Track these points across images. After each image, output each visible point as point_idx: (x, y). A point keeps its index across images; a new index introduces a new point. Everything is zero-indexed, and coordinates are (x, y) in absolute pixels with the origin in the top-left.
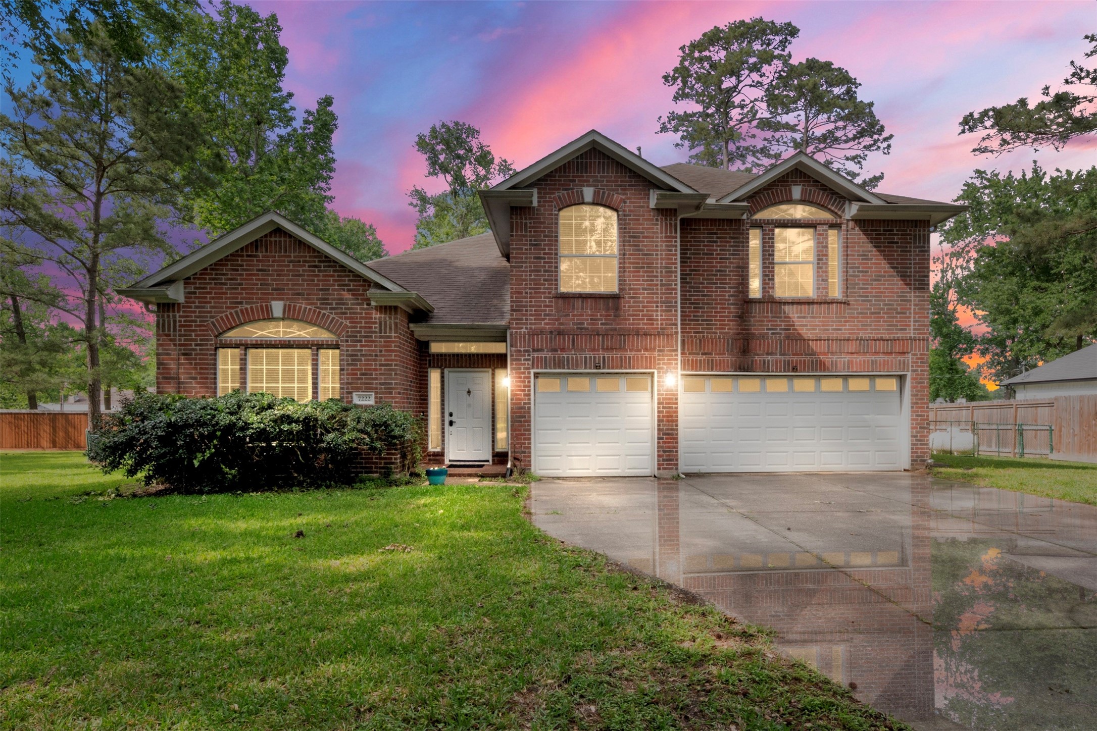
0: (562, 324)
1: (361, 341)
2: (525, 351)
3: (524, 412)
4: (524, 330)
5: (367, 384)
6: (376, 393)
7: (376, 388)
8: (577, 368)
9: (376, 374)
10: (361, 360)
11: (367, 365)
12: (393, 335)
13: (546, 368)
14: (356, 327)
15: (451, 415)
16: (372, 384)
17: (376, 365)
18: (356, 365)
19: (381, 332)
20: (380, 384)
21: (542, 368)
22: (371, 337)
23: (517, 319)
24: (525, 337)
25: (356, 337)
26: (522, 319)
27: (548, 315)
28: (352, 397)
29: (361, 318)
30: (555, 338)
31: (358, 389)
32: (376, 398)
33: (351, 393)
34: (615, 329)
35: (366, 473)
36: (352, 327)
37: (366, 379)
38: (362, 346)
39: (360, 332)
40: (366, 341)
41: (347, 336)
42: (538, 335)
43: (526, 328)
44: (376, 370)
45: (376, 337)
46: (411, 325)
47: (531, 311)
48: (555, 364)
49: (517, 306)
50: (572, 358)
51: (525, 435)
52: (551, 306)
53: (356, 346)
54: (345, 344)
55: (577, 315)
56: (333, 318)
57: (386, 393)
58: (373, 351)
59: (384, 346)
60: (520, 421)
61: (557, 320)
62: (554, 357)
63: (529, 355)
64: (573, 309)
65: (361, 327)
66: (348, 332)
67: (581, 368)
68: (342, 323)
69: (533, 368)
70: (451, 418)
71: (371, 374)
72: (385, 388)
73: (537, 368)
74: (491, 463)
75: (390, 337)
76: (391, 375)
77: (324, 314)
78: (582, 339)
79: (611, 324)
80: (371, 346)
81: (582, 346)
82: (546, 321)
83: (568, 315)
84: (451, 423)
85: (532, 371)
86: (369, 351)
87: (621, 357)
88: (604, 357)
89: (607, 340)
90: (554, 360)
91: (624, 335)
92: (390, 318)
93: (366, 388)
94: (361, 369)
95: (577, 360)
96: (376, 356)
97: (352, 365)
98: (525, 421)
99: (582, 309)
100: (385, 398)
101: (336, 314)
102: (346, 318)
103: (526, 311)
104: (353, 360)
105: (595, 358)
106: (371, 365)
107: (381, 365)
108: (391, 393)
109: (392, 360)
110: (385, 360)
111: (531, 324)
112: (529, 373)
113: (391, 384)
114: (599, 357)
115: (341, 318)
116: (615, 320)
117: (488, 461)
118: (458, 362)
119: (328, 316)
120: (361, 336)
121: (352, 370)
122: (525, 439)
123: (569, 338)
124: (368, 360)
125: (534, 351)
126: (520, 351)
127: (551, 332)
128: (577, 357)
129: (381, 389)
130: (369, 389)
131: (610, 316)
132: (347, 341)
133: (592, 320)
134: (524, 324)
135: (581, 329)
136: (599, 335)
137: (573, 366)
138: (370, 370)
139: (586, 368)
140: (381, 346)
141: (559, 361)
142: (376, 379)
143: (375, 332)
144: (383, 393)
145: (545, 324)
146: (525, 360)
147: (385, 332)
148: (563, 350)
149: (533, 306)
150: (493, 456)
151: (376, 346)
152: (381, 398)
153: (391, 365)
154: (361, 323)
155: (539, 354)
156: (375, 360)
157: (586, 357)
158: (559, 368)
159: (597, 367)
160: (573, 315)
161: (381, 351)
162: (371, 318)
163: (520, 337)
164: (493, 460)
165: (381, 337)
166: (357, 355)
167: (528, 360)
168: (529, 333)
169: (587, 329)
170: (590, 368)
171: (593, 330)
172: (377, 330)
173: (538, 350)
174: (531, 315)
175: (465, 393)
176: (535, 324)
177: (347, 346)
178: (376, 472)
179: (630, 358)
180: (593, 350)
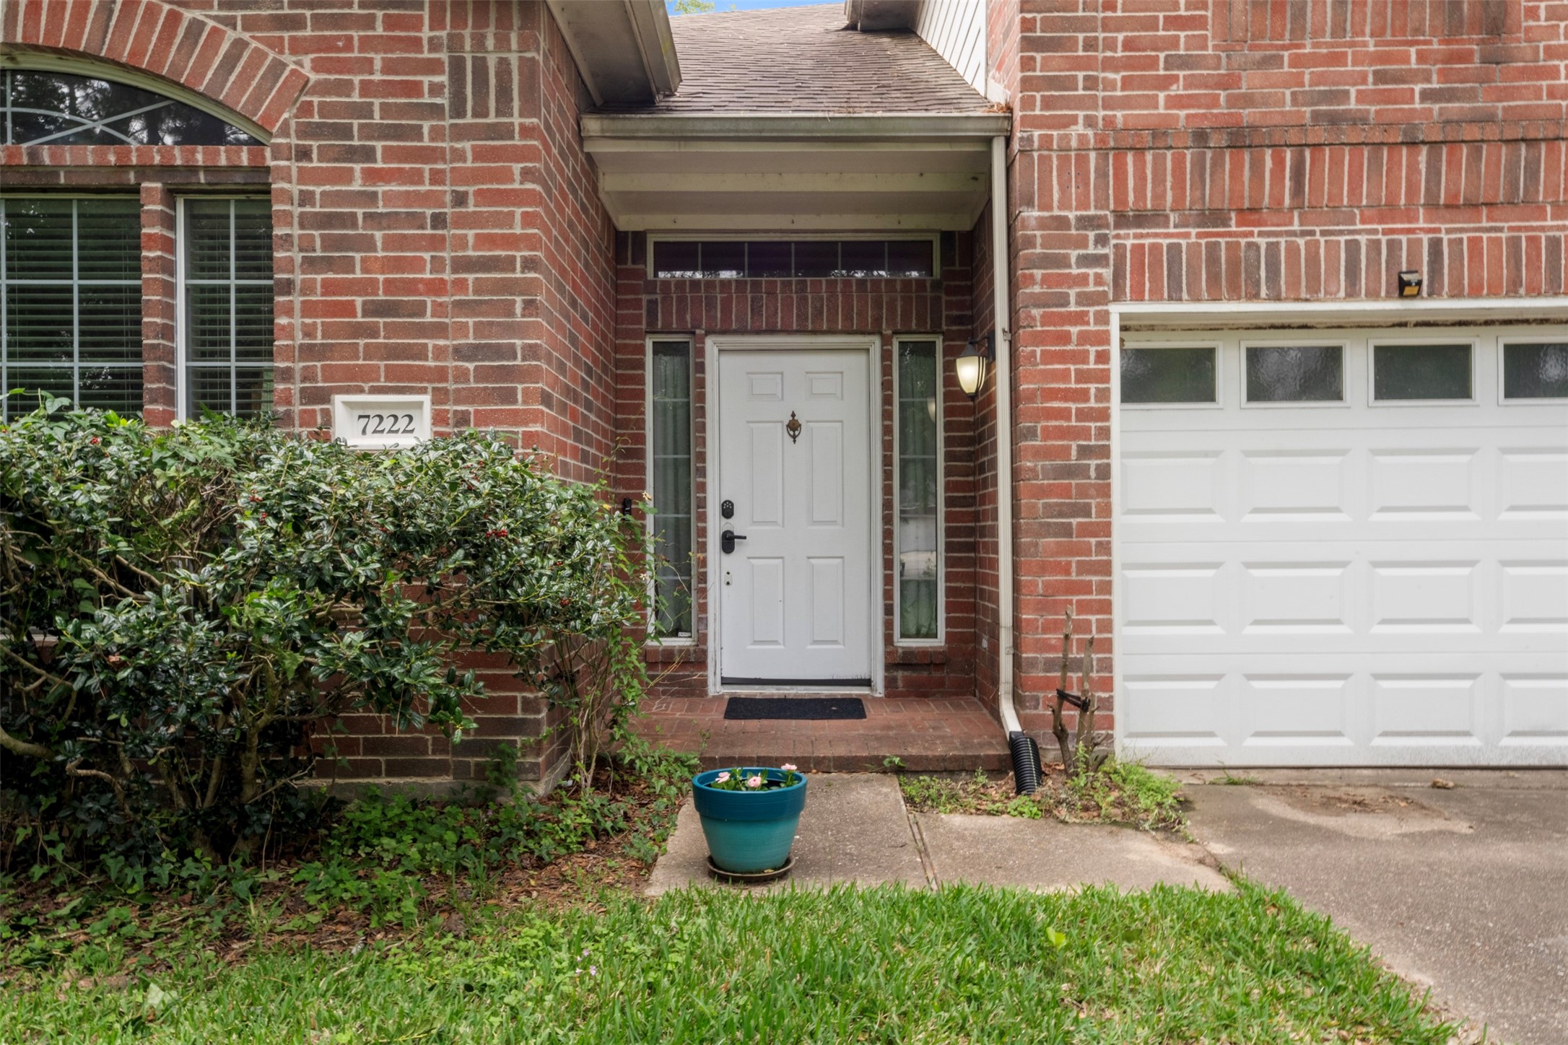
0: (1248, 101)
1: (368, 154)
2: (1085, 222)
3: (1083, 492)
4: (1080, 128)
5: (393, 352)
6: (440, 397)
7: (441, 374)
8: (1314, 291)
9: (439, 309)
10: (368, 244)
11: (399, 264)
12: (516, 120)
13: (1175, 297)
14: (344, 88)
15: (727, 510)
16: (421, 353)
17: (438, 264)
18: (348, 265)
19: (459, 111)
20: (459, 353)
21: (1156, 296)
22: (416, 133)
23: (1052, 83)
24: (1082, 161)
25: (346, 132)
26: (1070, 83)
27: (1185, 63)
28: (327, 415)
29: (366, 43)
30: (1217, 164)
31: (354, 380)
32: (439, 418)
33: (323, 397)
34: (1489, 118)
35: (393, 770)
36: (323, 88)
37: (392, 330)
38: (371, 176)
39: (365, 111)
40: (389, 154)
41: (306, 131)
42: (1140, 151)
43: (1090, 122)
44: (436, 287)
45: (437, 133)
46: (593, 125)
47: (1110, 45)
48: (1214, 279)
49: (1048, 25)
50: (1293, 250)
51: (1086, 588)
52: (1200, 23)
53: (347, 176)
54: (295, 166)
55: (1314, 60)
56: (239, 45)
57: (487, 396)
58: (425, 198)
59: (475, 176)
60: (1066, 530)
61: (1228, 82)
62: (1213, 249)
63: (1101, 240)
64: (1298, 30)
65: (366, 88)
66: (306, 109)
67: (1331, 296)
68: (278, 66)
69: (1118, 297)
70: (727, 525)
71: (419, 309)
72: (482, 374)
73: (1138, 297)
74: (879, 690)
75: (506, 132)
76: (508, 309)
77: (196, 27)
78: (1336, 163)
79: (1471, 95)
80: (416, 177)
81: (1335, 196)
82: (1177, 90)
83: (1277, 61)
84: (728, 542)
85: (1115, 310)
86: (408, 198)
87: (1514, 243)
88: (1436, 246)
89: (1453, 164)
90: (1213, 259)
91: (1531, 142)
92: (502, 43)
93: (392, 373)
94: (366, 287)
95: (1313, 260)
96: (439, 221)
97: (328, 264)
98: (1086, 530)
99: (1339, 30)
100: (483, 418)
101: (249, 24)
102: (298, 47)
103: (1090, 45)
104: (329, 243)
105: (1393, 246)
106: (417, 265)
107: (462, 265)
108: (509, 396)
109: (512, 242)
110: (482, 241)
111: (1109, 103)
112: (1103, 318)
113: (510, 352)
114: (1414, 246)
115: (276, 44)
116: (1485, 79)
117: (867, 683)
118: (756, 312)
119: (216, 34)
120: (367, 132)
121: (329, 287)
122: (1084, 607)
123: (1279, 162)
124: (402, 242)
125: (1122, 219)
126: (1062, 223)
127: (1201, 137)
128: (1313, 248)
129: (462, 375)
130: (404, 380)
131: (1465, 57)
132: (304, 154)
133: (1380, 77)
134: (1079, 103)
135: (1334, 120)
136: (1413, 144)
137: (1294, 284)
138: (410, 287)
139: (1352, 294)
140: (459, 176)
141: (1234, 263)
142: (440, 331)
143: (436, 111)
144: (471, 396)
145: (1174, 102)
146: (1085, 261)
147: (481, 111)
148: (1250, 214)
149: (1119, 25)
150: (889, 667)
151: (437, 177)
152: (462, 419)
153: (509, 264)
154: (367, 66)
155: (1150, 237)
156: (436, 243)
157: (1353, 247)
158: (1235, 294)
159: (1402, 288)
160: (1297, 61)
161: (460, 199)
162: (416, 44)
163: (1064, 161)
164: (890, 683)
165: (460, 133)
166: (350, 220)
167: (1099, 260)
168: (1101, 139)
169: (1357, 120)
170: (1373, 294)
171: (1388, 126)
172: (443, 101)
173: (1141, 219)
174: (1109, 65)
175: (780, 432)
176: (1125, 103)
177: (304, 176)
178: (440, 768)
179: (1554, 244)
180: (1387, 211)
